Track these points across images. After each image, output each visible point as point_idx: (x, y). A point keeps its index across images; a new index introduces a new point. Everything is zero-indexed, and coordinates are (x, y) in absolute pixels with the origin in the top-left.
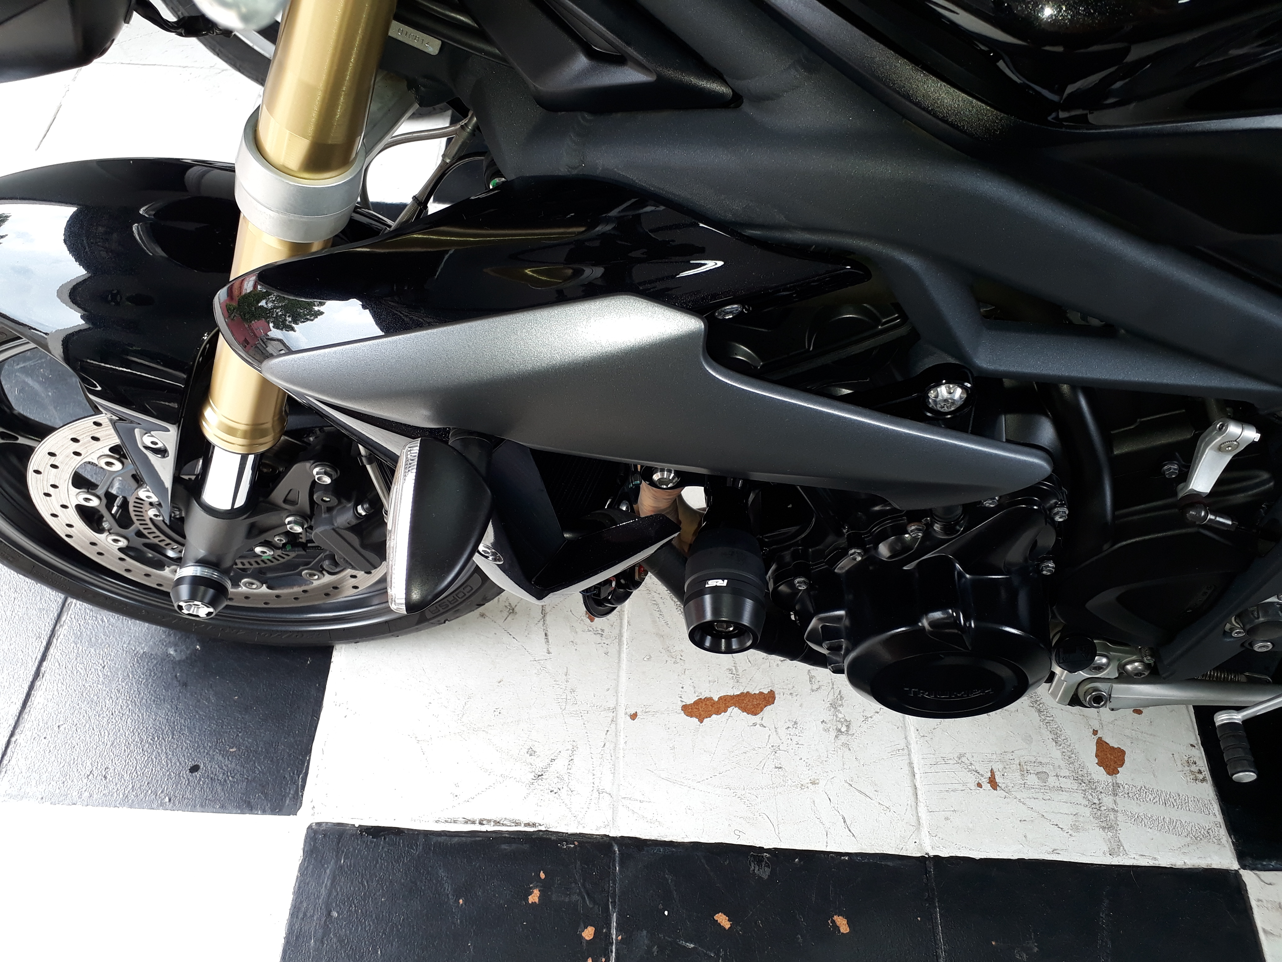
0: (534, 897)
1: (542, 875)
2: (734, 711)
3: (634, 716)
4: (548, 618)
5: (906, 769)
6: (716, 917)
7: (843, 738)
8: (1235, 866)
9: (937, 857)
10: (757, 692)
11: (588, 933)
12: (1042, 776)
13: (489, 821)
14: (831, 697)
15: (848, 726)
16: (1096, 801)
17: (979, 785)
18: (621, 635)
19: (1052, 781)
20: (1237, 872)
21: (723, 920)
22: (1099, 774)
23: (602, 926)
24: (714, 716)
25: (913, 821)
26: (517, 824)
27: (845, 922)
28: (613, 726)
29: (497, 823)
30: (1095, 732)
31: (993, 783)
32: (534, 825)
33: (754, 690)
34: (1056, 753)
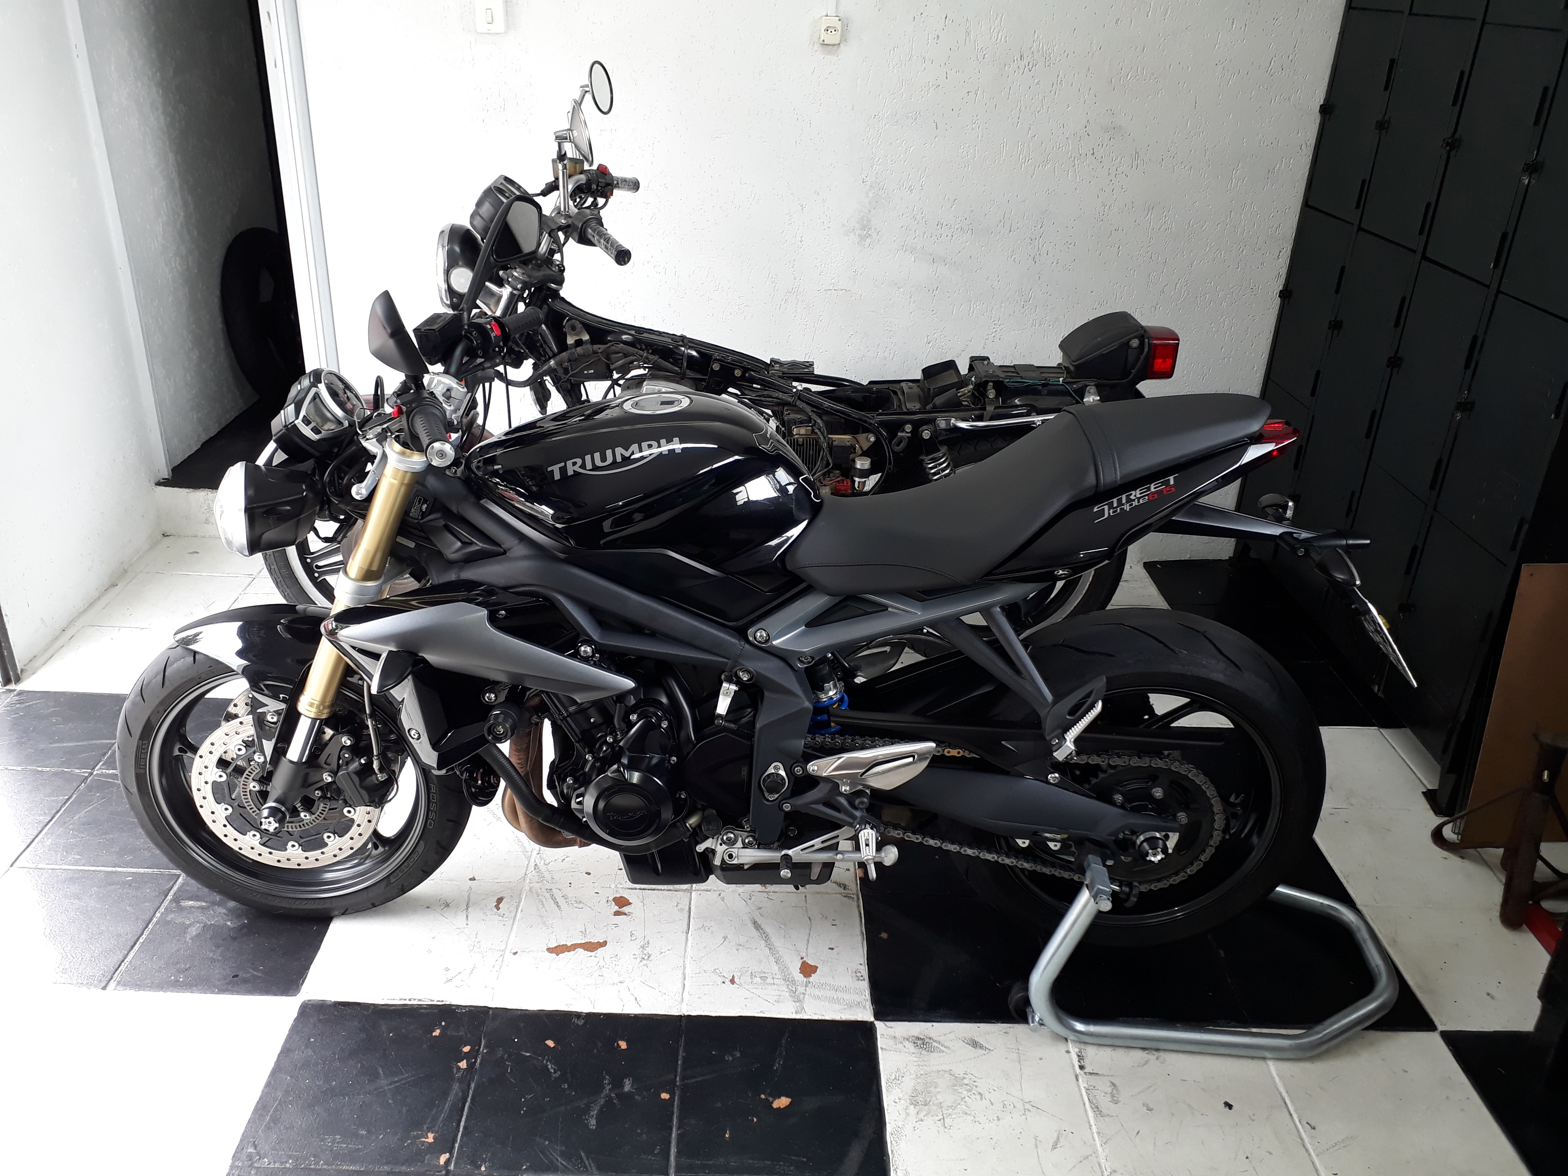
0: (437, 1033)
1: (443, 1023)
2: (580, 951)
3: (515, 953)
4: (470, 909)
5: (681, 976)
6: (546, 1042)
7: (644, 962)
8: (872, 1019)
9: (689, 1016)
10: (596, 941)
11: (467, 1049)
12: (764, 978)
13: (415, 999)
14: (642, 943)
15: (649, 957)
16: (794, 989)
17: (724, 982)
18: (515, 916)
19: (769, 980)
20: (872, 1023)
21: (550, 1043)
22: (800, 977)
23: (476, 1045)
24: (566, 953)
25: (679, 999)
26: (432, 1001)
27: (625, 1043)
28: (501, 957)
29: (419, 1000)
30: (802, 958)
31: (732, 981)
32: (442, 1001)
33: (594, 940)
34: (775, 968)
